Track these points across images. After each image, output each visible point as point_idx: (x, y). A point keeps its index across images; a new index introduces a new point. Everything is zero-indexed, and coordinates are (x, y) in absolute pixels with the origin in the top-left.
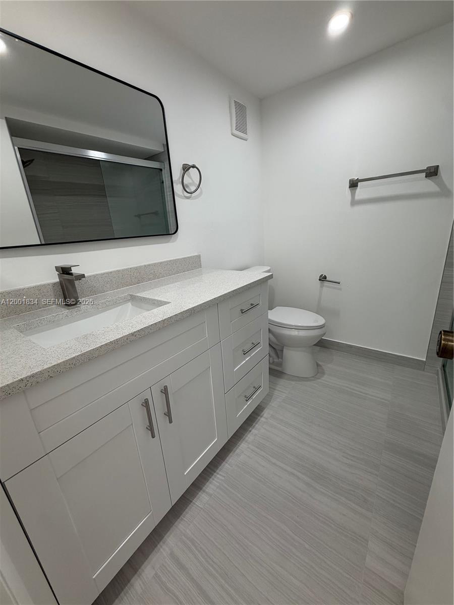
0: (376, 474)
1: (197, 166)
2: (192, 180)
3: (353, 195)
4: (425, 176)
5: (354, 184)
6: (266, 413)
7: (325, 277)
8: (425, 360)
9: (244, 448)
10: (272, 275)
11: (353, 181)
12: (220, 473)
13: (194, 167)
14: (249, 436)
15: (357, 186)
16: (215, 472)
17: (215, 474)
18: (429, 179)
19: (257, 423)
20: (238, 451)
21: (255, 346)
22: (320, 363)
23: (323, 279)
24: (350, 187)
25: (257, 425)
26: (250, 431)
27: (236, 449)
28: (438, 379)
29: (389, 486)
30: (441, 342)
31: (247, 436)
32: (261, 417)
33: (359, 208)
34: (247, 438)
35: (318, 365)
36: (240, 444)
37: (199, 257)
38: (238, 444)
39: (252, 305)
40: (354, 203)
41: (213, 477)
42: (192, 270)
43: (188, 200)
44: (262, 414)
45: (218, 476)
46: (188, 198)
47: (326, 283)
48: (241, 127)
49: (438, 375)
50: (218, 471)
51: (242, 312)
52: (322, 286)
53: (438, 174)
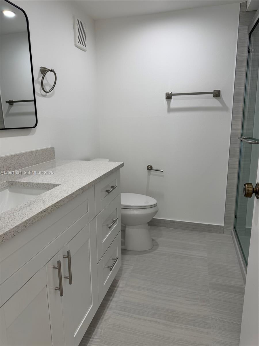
0: (208, 306)
1: (54, 70)
2: (47, 81)
3: (169, 104)
4: (213, 96)
5: (169, 97)
6: (121, 284)
7: (151, 167)
8: (223, 225)
9: (109, 313)
10: (123, 163)
11: (169, 94)
12: (95, 337)
13: (52, 70)
14: (111, 304)
15: (171, 98)
16: (90, 338)
17: (91, 339)
18: (215, 98)
19: (115, 293)
20: (105, 317)
21: (114, 222)
22: (154, 238)
23: (150, 168)
24: (166, 99)
25: (116, 294)
26: (111, 300)
27: (104, 316)
28: (233, 237)
29: (217, 311)
30: (246, 189)
31: (109, 305)
32: (118, 287)
33: (172, 114)
34: (110, 306)
35: (153, 240)
36: (106, 312)
37: (53, 149)
38: (104, 312)
39: (112, 187)
40: (170, 110)
41: (90, 342)
42: (48, 160)
43: (44, 98)
44: (117, 285)
45: (94, 340)
46: (44, 96)
47: (152, 172)
48: (82, 40)
49: (232, 234)
50: (93, 336)
51: (108, 192)
52: (149, 175)
53: (220, 96)
